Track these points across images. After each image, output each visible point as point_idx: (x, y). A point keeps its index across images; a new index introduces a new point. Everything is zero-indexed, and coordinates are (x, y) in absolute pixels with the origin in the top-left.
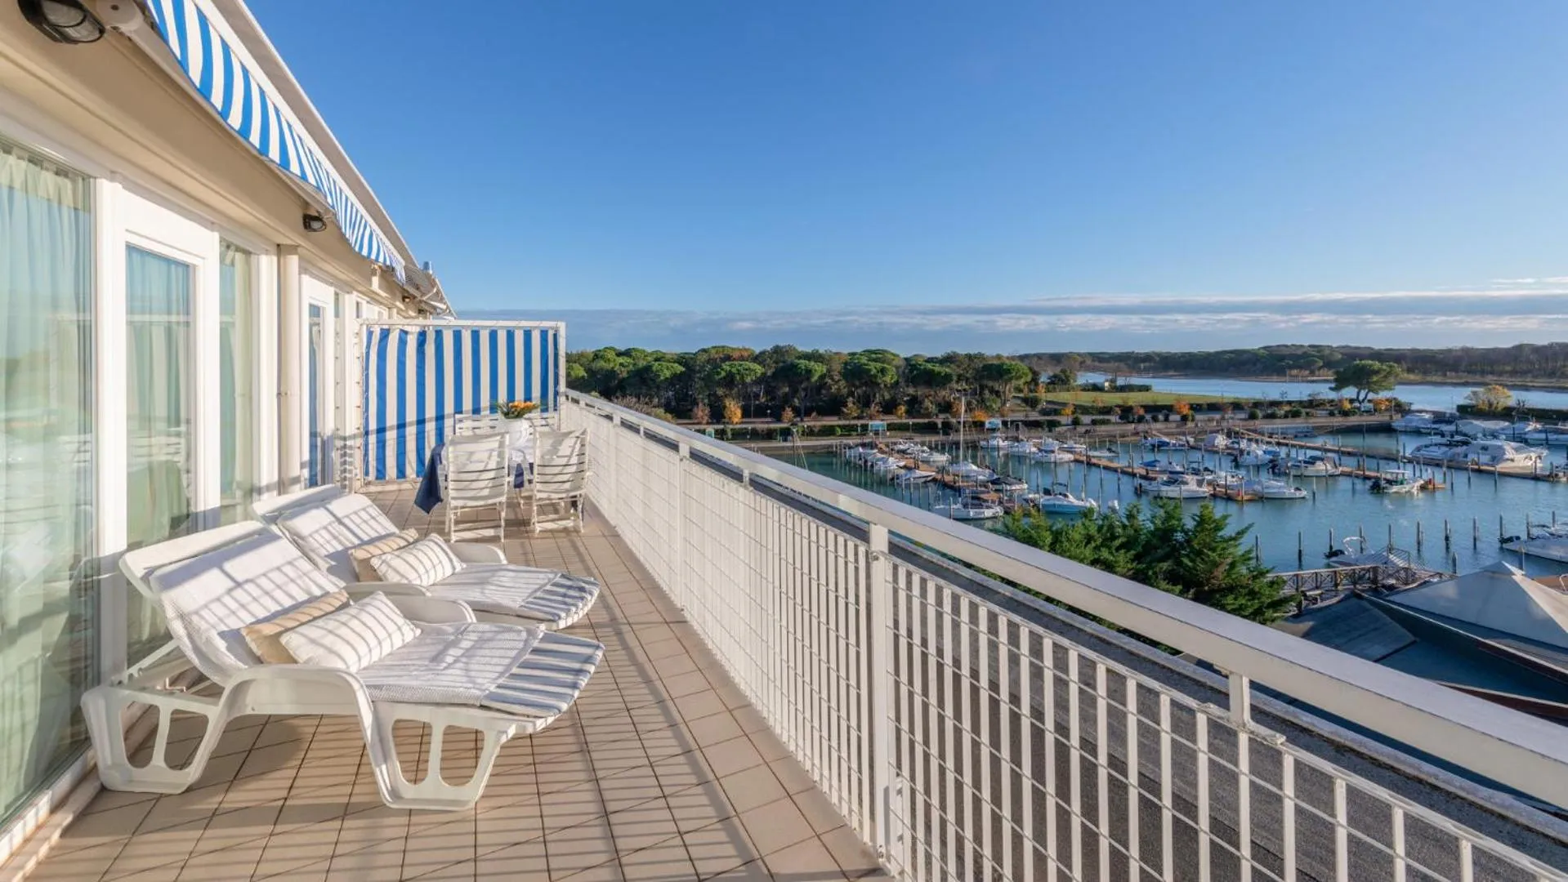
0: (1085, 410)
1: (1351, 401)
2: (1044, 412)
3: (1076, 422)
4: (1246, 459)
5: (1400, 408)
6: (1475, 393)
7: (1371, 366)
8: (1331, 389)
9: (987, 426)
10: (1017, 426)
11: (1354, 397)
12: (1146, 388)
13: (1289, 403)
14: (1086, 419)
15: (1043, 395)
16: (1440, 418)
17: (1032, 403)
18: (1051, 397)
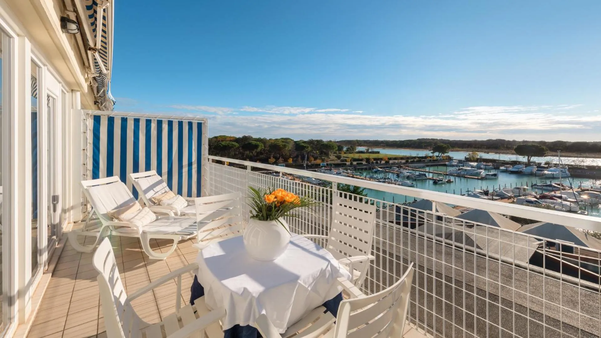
0: (355, 160)
1: (437, 156)
2: (342, 161)
3: (351, 164)
4: (401, 175)
5: (450, 159)
6: (469, 154)
7: (443, 145)
8: (432, 153)
9: (321, 165)
10: (331, 165)
11: (438, 155)
12: (378, 153)
13: (418, 157)
14: (355, 163)
15: (343, 155)
16: (460, 161)
17: (339, 157)
18: (345, 155)
